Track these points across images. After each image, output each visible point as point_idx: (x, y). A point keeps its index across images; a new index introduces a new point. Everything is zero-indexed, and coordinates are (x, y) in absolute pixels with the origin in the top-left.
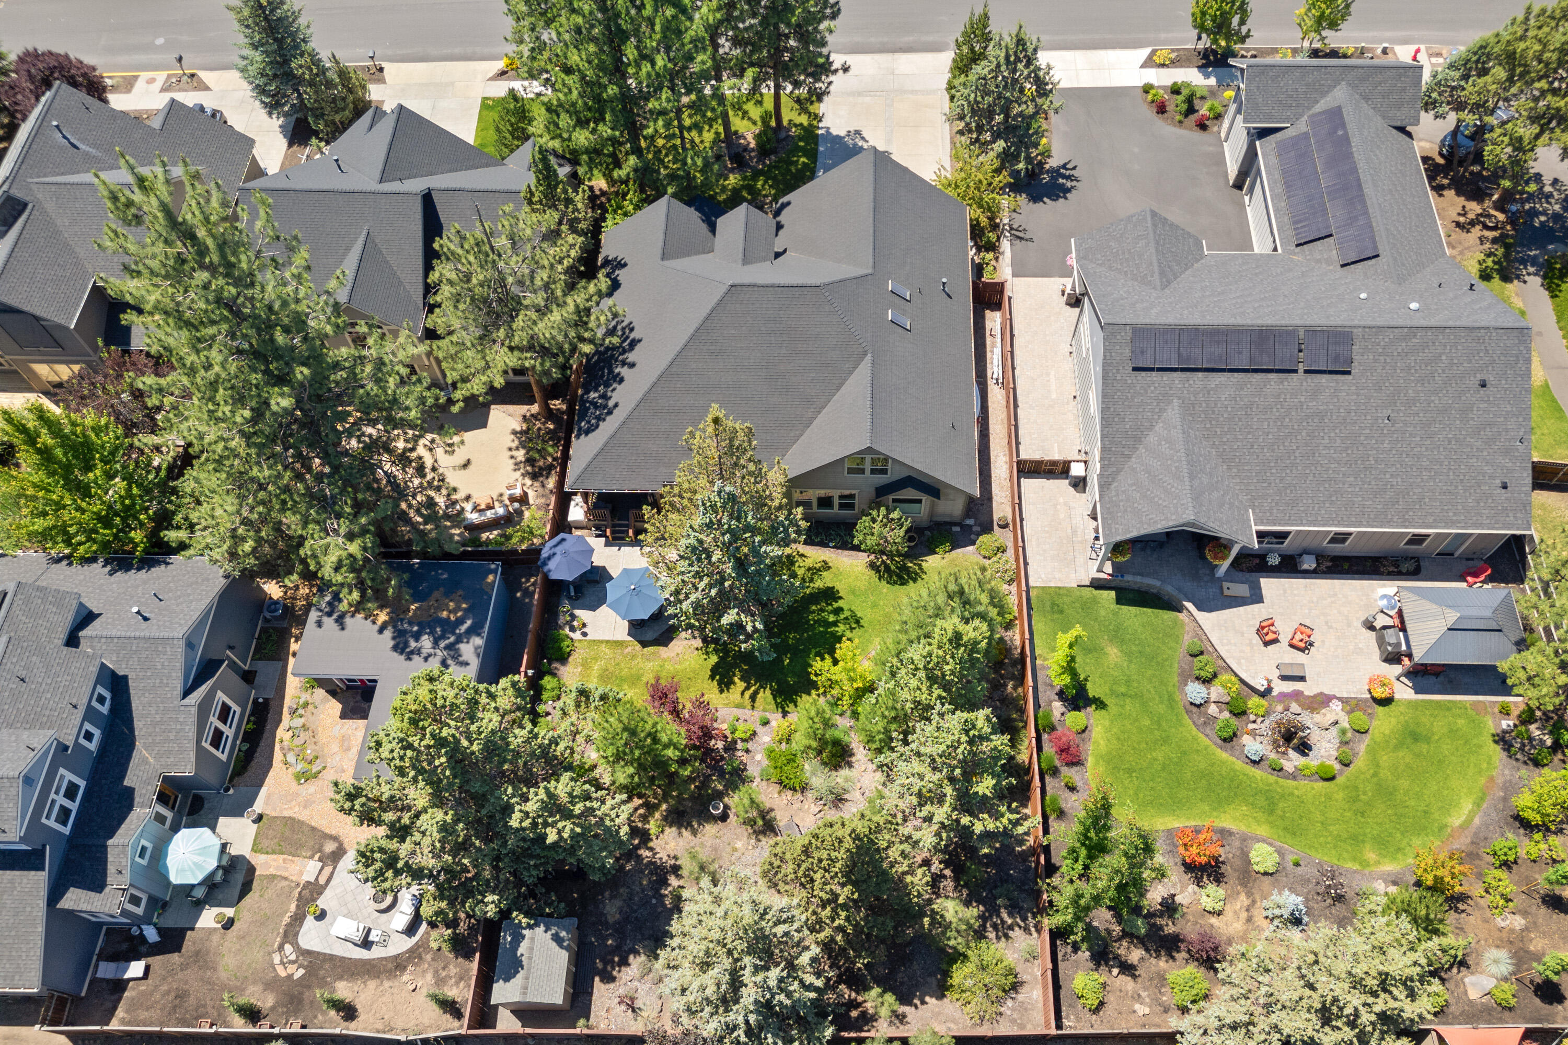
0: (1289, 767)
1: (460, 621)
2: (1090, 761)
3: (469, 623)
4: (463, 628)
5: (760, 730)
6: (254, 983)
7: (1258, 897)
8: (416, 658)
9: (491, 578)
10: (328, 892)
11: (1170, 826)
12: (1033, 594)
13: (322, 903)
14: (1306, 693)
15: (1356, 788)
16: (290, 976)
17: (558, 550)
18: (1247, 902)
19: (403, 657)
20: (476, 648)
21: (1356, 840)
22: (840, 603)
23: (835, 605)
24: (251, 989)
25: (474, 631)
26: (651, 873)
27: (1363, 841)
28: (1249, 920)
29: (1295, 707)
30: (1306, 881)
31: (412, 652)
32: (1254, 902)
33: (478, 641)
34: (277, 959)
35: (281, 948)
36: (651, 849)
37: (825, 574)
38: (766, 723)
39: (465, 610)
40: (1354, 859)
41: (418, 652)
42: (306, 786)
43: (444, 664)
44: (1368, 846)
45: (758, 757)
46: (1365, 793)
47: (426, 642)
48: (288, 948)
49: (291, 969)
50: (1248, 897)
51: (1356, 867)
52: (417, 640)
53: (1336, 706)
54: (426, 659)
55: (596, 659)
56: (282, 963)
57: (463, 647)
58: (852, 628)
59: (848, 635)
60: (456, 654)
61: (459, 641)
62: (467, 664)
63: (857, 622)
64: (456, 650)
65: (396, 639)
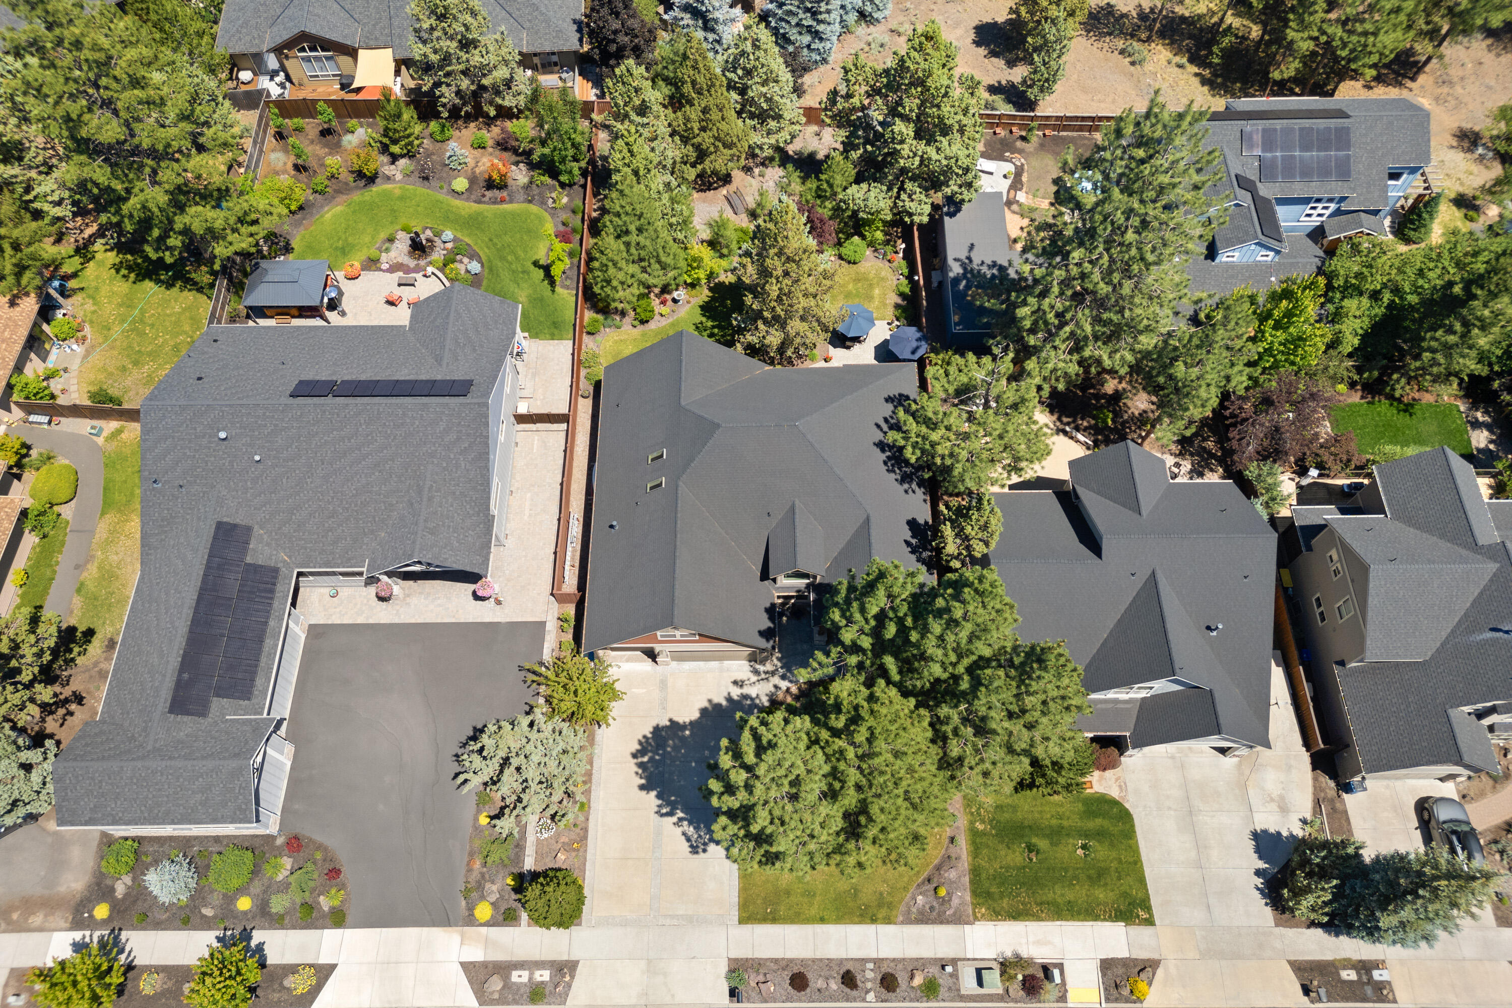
0: (429, 233)
1: (968, 287)
3: (961, 287)
4: (964, 282)
6: (1029, 152)
7: (470, 170)
8: (990, 263)
9: (956, 318)
10: (1007, 187)
11: (510, 205)
12: (571, 335)
13: (1008, 182)
14: (402, 273)
15: (391, 223)
16: (1012, 153)
17: (915, 344)
19: (999, 262)
20: (951, 270)
24: (1032, 150)
25: (956, 281)
27: (399, 198)
29: (411, 266)
31: (994, 266)
32: (473, 168)
33: (951, 275)
34: (1023, 160)
35: (1022, 164)
39: (967, 295)
41: (990, 267)
43: (969, 258)
44: (397, 196)
46: (387, 221)
47: (986, 273)
48: (1019, 164)
49: (1012, 156)
50: (476, 170)
53: (385, 265)
54: (983, 263)
56: (1019, 158)
57: (961, 271)
58: (701, 323)
59: (704, 319)
60: (963, 266)
61: (964, 275)
62: (955, 260)
63: (697, 328)
64: (965, 269)
65: (1007, 273)
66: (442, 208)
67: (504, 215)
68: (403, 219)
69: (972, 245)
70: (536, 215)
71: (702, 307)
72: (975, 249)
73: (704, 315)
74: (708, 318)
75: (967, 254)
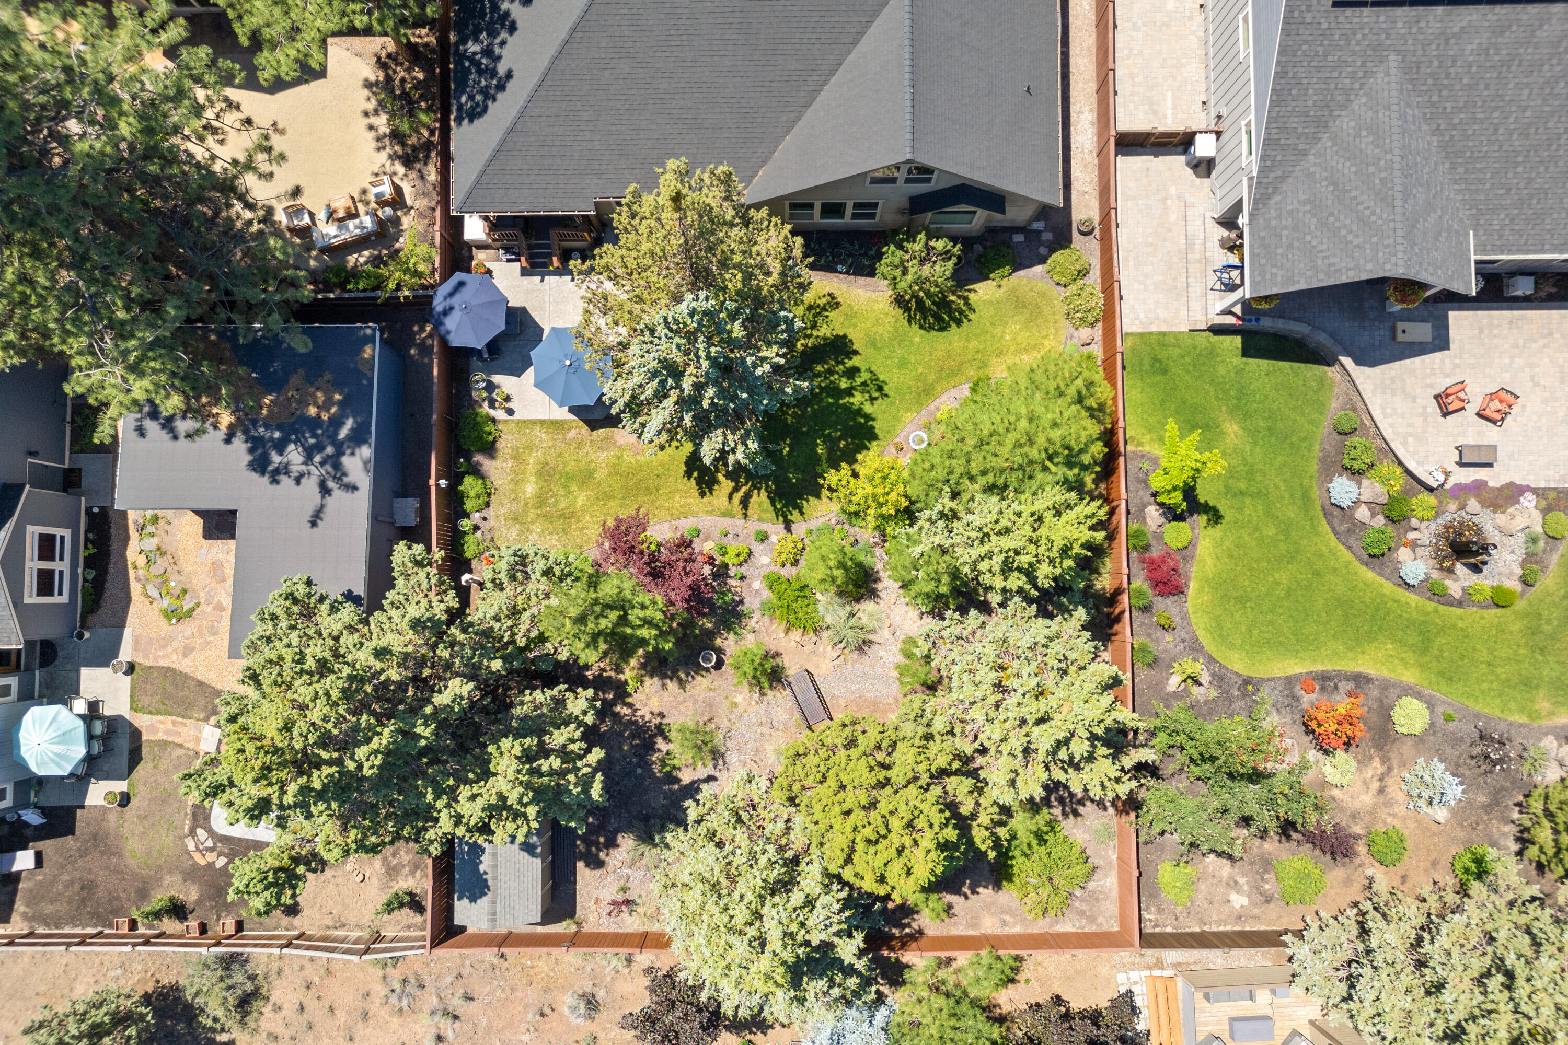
0: (1454, 588)
1: (336, 423)
2: (1193, 588)
3: (349, 423)
4: (343, 433)
5: (757, 548)
6: (170, 872)
7: (1395, 763)
8: (283, 478)
9: (367, 352)
11: (1290, 672)
12: (1128, 349)
14: (1491, 484)
15: (1539, 616)
16: (211, 865)
17: (456, 301)
18: (1381, 770)
19: (266, 479)
20: (366, 463)
21: (1528, 684)
22: (855, 361)
23: (849, 363)
24: (168, 879)
25: (358, 438)
26: (633, 736)
27: (1537, 687)
28: (1381, 791)
29: (1473, 505)
30: (1456, 741)
31: (277, 472)
32: (1390, 769)
33: (366, 452)
34: (191, 846)
35: (192, 833)
36: (630, 705)
37: (832, 315)
38: (763, 538)
39: (340, 404)
40: (1522, 710)
41: (284, 470)
42: (180, 627)
43: (325, 490)
44: (1542, 692)
45: (756, 585)
46: (1549, 621)
47: (294, 455)
48: (199, 831)
49: (211, 857)
50: (1383, 763)
51: (1523, 719)
52: (281, 453)
53: (1528, 501)
54: (298, 481)
55: (530, 448)
56: (198, 849)
57: (346, 460)
58: (872, 399)
59: (868, 408)
60: (339, 472)
61: (339, 453)
62: (355, 488)
63: (880, 389)
64: (337, 466)
65: (251, 451)
66: (1438, 658)
68: (1517, 626)
69: (314, 524)
70: (1231, 646)
71: (874, 437)
72: (308, 516)
73: (868, 418)
74: (859, 412)
75: (329, 500)
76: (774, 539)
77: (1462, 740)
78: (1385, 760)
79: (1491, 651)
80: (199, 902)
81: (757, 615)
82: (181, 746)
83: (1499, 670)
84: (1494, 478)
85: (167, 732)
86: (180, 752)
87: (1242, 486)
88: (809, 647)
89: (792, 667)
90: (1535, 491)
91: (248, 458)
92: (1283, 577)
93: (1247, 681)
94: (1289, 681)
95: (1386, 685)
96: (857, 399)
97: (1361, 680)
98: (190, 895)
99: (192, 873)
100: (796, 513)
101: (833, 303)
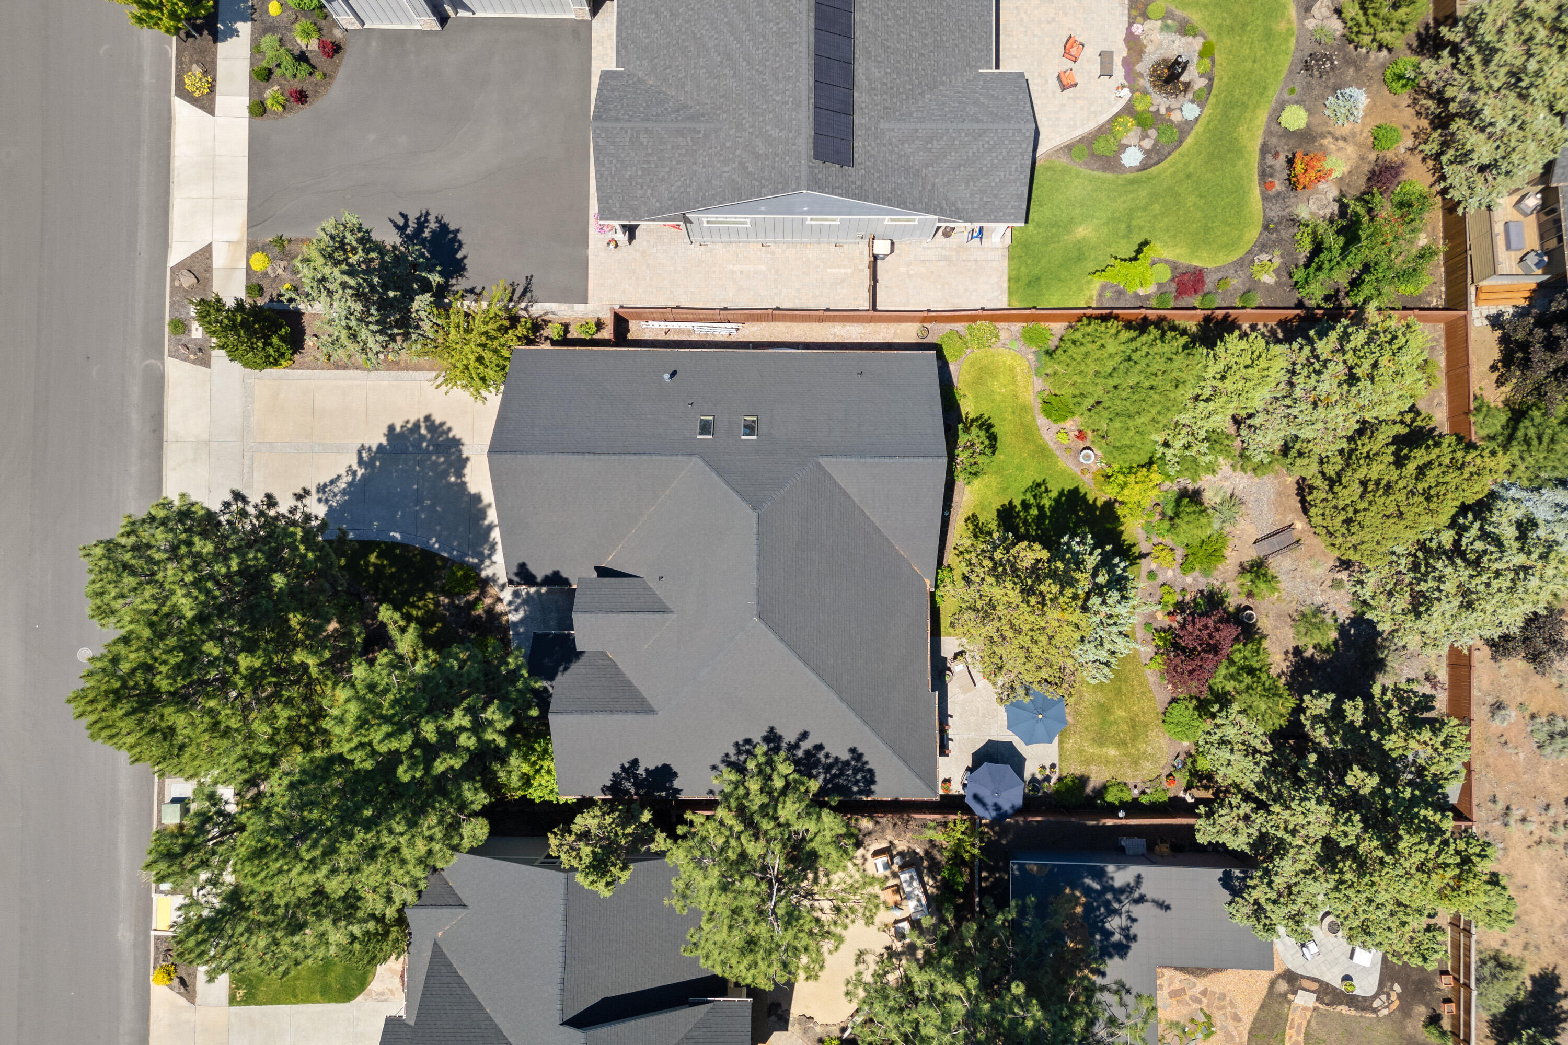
0: (1200, 83)
1: (1088, 891)
2: (1197, 263)
3: (1088, 881)
4: (1097, 887)
5: (1161, 579)
6: (1404, 1028)
7: (1325, 129)
8: (1133, 931)
9: (1032, 869)
10: (1326, 978)
11: (1259, 197)
12: (1017, 305)
13: (1337, 983)
14: (1125, 54)
15: (1220, 26)
16: (1399, 996)
17: (990, 801)
18: (1330, 139)
19: (1133, 945)
20: (1119, 869)
21: (1269, 35)
22: (1017, 503)
23: (1019, 508)
24: (1410, 1030)
25: (1099, 875)
27: (1271, 29)
28: (1345, 139)
29: (1139, 68)
30: (1309, 87)
31: (1127, 937)
32: (1329, 133)
33: (1111, 869)
34: (1385, 1012)
35: (1375, 1011)
36: (1280, 676)
37: (981, 520)
38: (1152, 574)
39: (1073, 888)
40: (1287, 41)
41: (1125, 931)
42: (1218, 1024)
43: (1141, 899)
44: (1274, 26)
45: (1189, 580)
46: (1224, 19)
47: (1114, 923)
48: (1375, 1005)
49: (1394, 997)
50: (1325, 137)
51: (1293, 40)
52: (1112, 934)
53: (1137, 29)
54: (1134, 920)
55: (1081, 751)
56: (1387, 1007)
57: (1118, 883)
58: (1047, 491)
59: (1054, 494)
60: (1127, 889)
61: (1112, 889)
62: (1139, 877)
63: (1039, 485)
64: (1122, 891)
65: (1111, 956)
66: (1250, 96)
67: (1238, 190)
68: (1227, 42)
69: (1168, 908)
70: (1240, 238)
71: (1076, 490)
72: (1160, 912)
73: (1061, 493)
74: (1057, 500)
75: (1148, 897)
76: (1153, 566)
77: (1308, 83)
78: (1323, 136)
79: (1244, 60)
80: (1427, 1005)
81: (1211, 580)
82: (1309, 1022)
83: (1259, 55)
84: (1121, 52)
85: (1298, 1033)
86: (1313, 1023)
87: (1123, 226)
88: (1236, 541)
89: (1250, 554)
90: (1131, 24)
91: (1116, 959)
92: (1190, 200)
93: (1266, 227)
94: (1265, 198)
95: (1268, 132)
96: (1046, 502)
97: (1264, 150)
98: (1421, 1012)
99: (1405, 1010)
100: (1134, 549)
101: (973, 519)
